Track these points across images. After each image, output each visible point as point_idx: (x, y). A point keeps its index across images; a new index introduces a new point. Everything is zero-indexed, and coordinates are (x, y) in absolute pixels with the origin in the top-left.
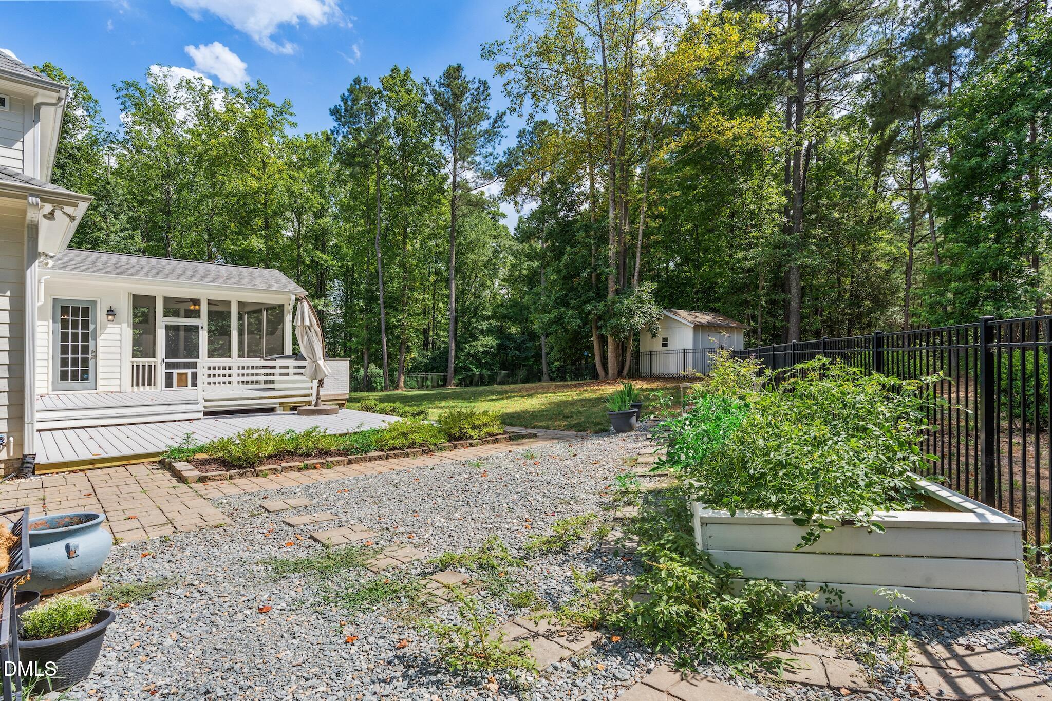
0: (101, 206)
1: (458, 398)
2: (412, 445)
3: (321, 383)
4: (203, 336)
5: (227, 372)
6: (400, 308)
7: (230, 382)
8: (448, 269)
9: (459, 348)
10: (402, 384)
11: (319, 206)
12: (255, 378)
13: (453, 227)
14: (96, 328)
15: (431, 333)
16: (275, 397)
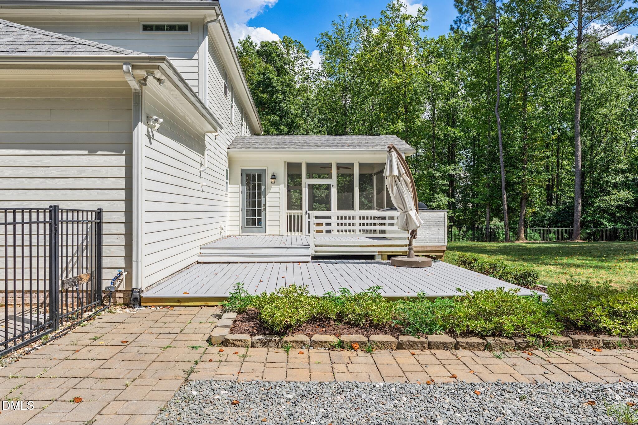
0: (304, 114)
1: (585, 255)
2: (498, 332)
3: (414, 234)
4: (334, 192)
5: (351, 221)
6: (520, 165)
7: (353, 231)
8: (573, 128)
9: (586, 202)
10: (523, 235)
11: (450, 91)
12: (373, 228)
13: (578, 83)
14: (265, 189)
15: (555, 190)
16: (373, 246)
